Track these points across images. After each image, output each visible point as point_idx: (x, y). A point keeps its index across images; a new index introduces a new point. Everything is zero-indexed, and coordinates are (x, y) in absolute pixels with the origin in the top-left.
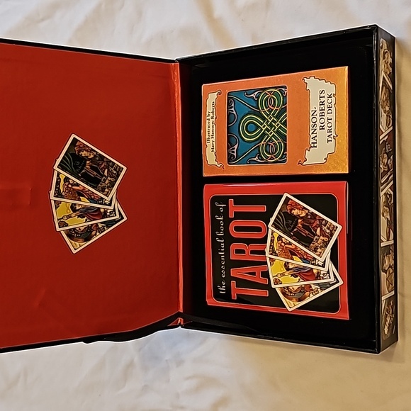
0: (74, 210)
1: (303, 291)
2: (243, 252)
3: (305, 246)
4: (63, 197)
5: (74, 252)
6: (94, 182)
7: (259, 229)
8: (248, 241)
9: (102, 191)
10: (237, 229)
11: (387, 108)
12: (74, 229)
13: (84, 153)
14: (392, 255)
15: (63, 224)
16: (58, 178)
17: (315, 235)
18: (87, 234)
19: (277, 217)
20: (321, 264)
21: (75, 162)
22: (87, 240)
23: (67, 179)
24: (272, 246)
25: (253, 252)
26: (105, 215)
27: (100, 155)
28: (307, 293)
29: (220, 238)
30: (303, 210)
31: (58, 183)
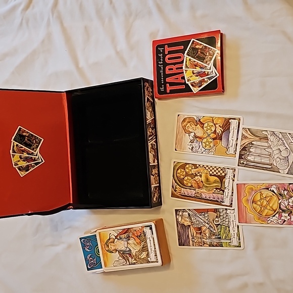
0: (21, 158)
1: (201, 83)
2: (172, 69)
3: (202, 62)
4: (16, 153)
5: (22, 176)
6: (29, 146)
7: (180, 57)
8: (174, 64)
9: (33, 149)
10: (169, 59)
11: (151, 110)
12: (21, 166)
13: (24, 134)
14: (156, 169)
15: (16, 164)
16: (14, 145)
17: (206, 56)
18: (27, 168)
19: (189, 50)
20: (209, 68)
21: (21, 138)
22: (27, 171)
23: (17, 145)
24: (186, 65)
25: (177, 69)
26: (35, 160)
27: (32, 134)
28: (203, 83)
29: (161, 64)
30: (201, 45)
31: (13, 147)
